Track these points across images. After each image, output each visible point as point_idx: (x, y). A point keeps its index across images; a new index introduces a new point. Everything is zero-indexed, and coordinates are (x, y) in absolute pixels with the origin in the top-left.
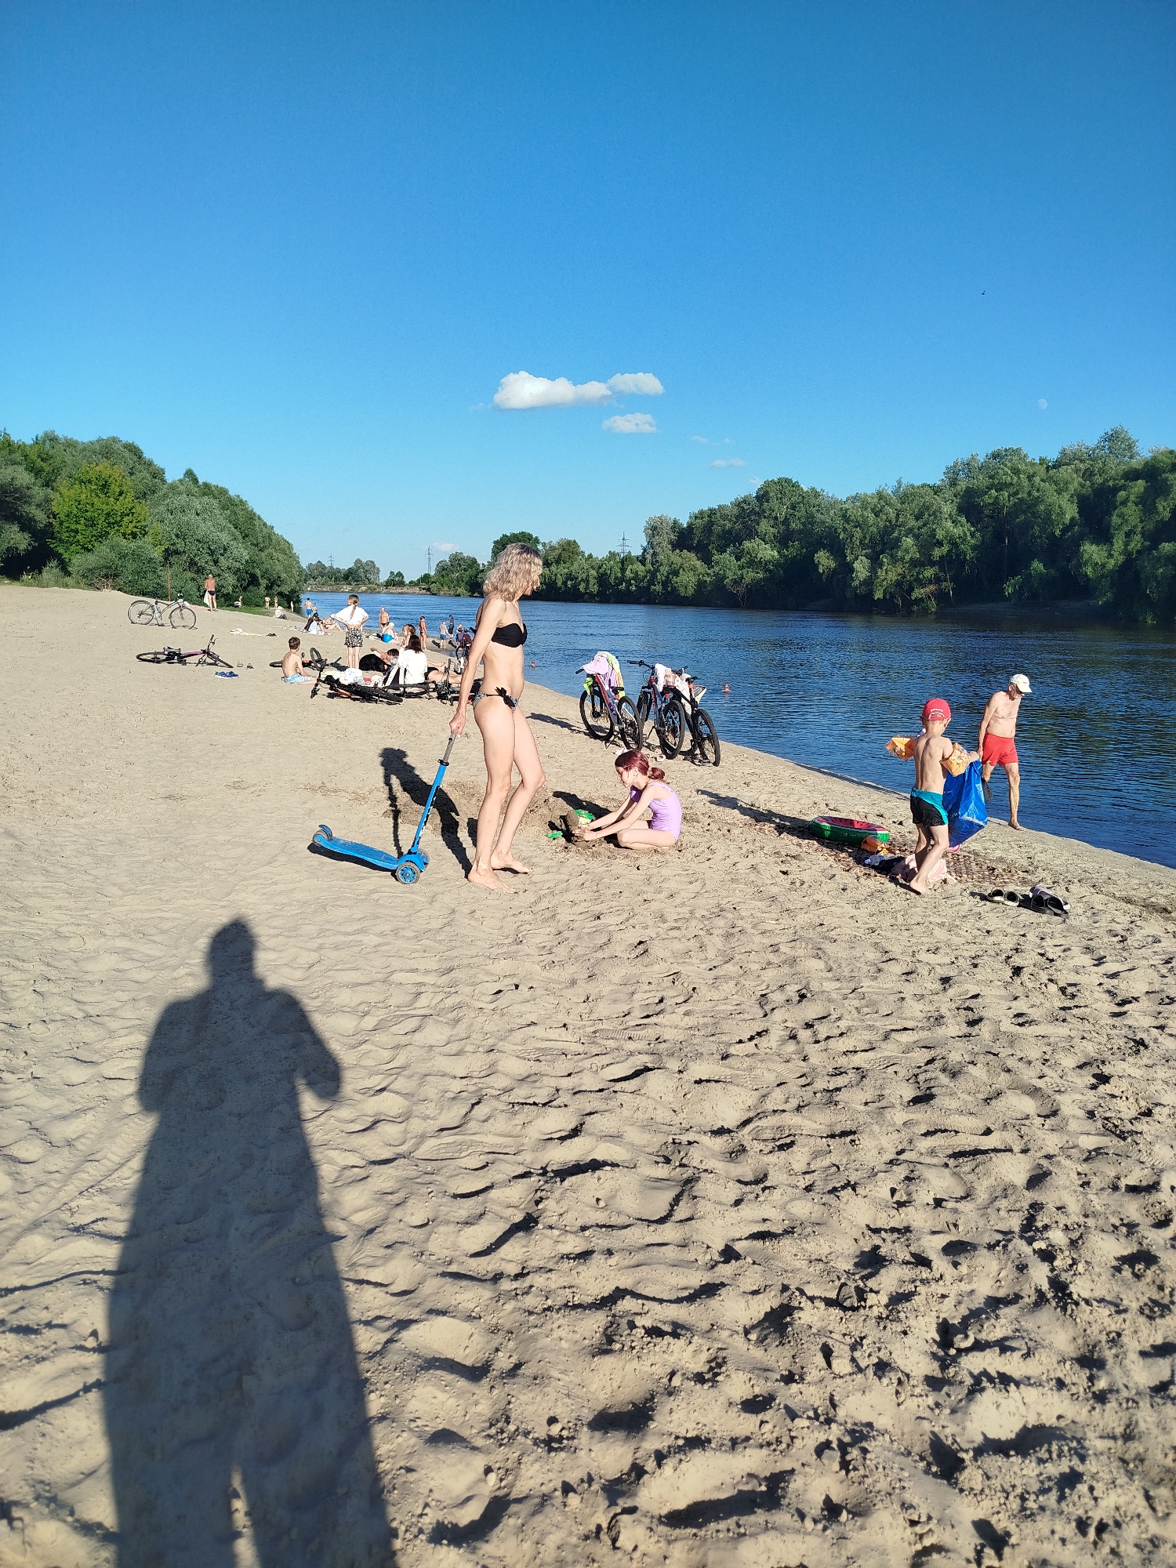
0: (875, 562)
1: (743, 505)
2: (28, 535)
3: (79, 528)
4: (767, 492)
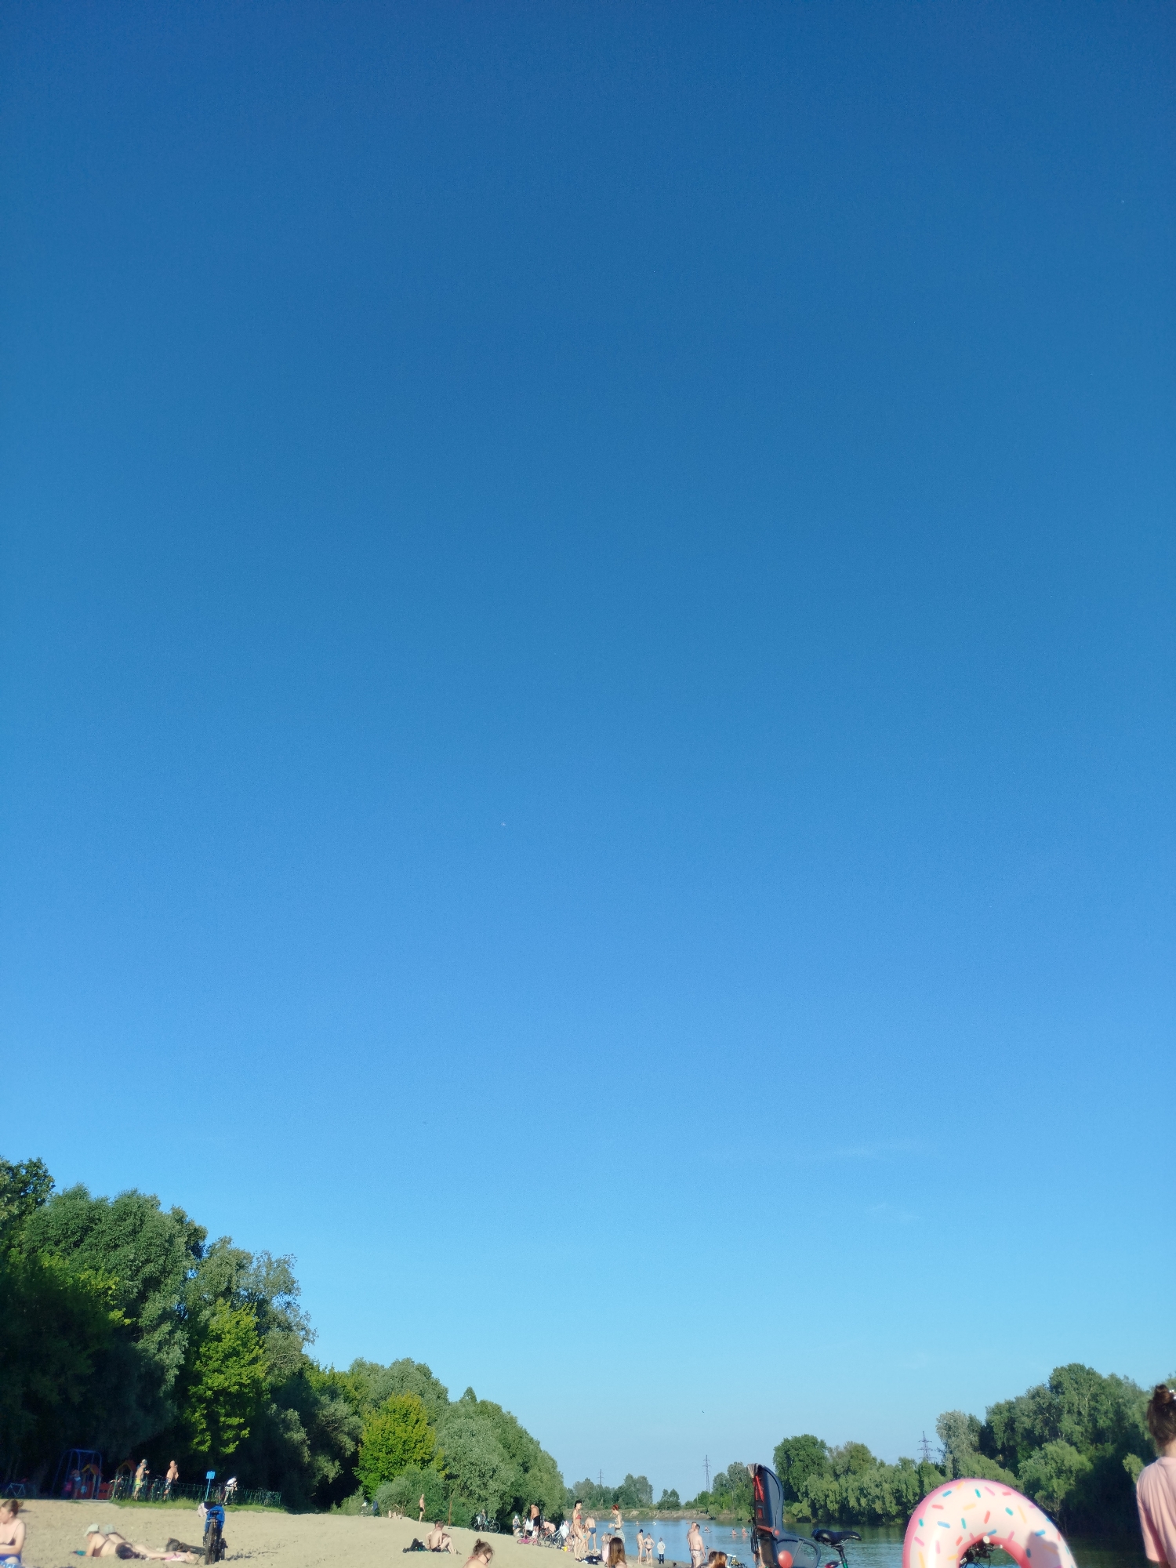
1: (1038, 1399)
2: (337, 1463)
3: (381, 1454)
4: (1059, 1383)
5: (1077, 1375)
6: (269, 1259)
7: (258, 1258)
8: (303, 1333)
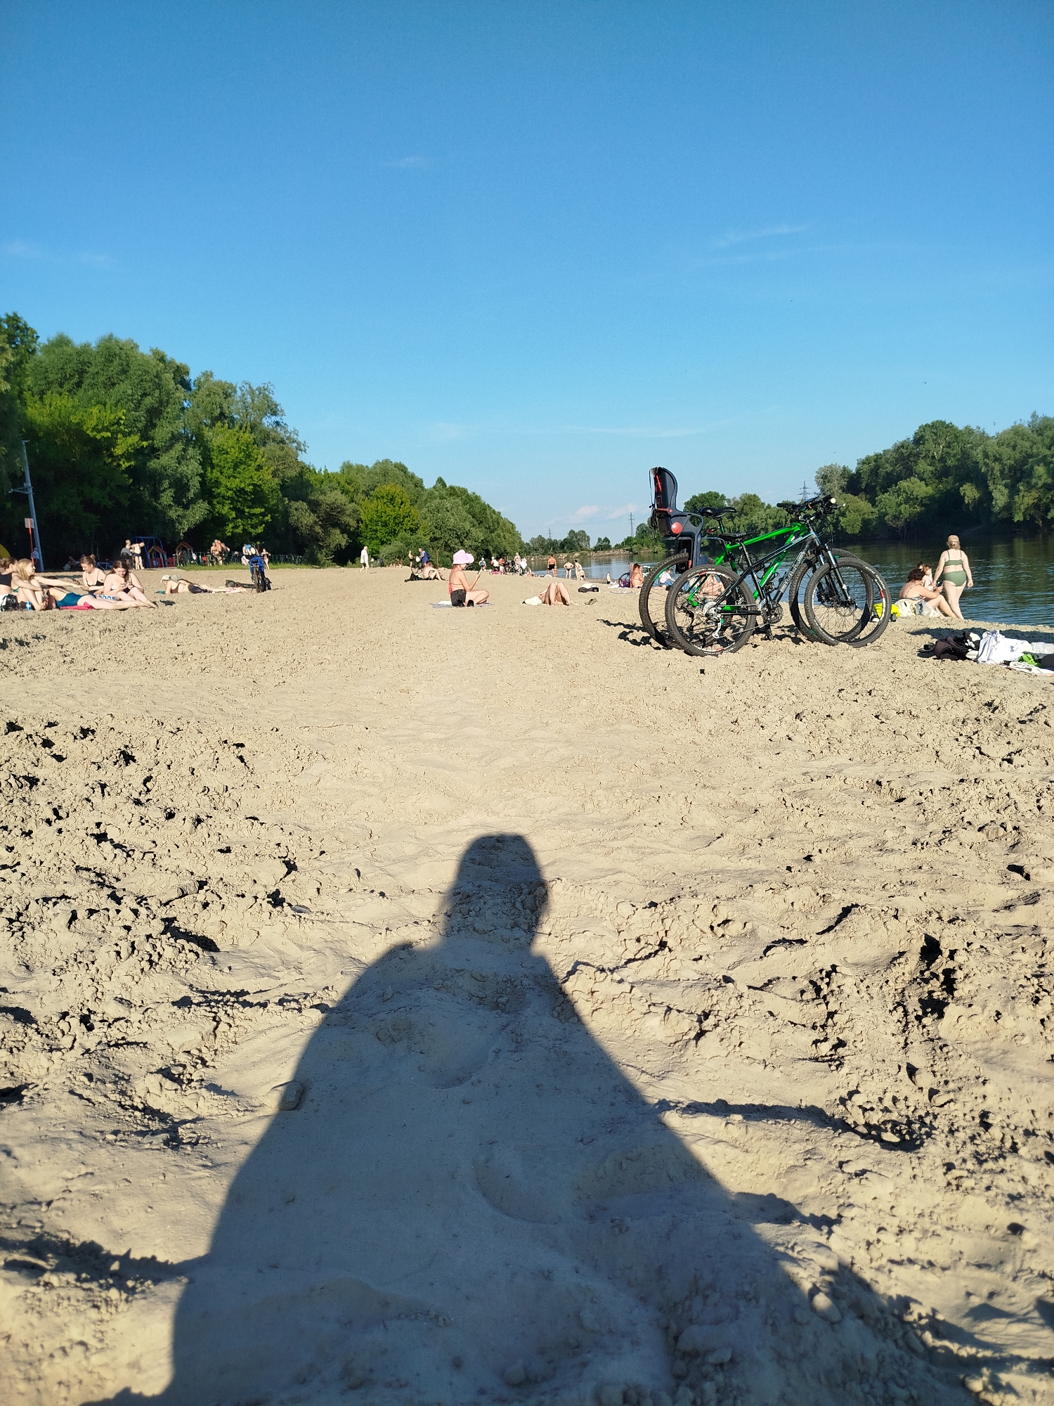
0: (1013, 490)
1: (902, 449)
2: (346, 536)
3: (378, 528)
4: (923, 436)
5: (938, 429)
6: (250, 387)
7: (240, 388)
8: (295, 445)
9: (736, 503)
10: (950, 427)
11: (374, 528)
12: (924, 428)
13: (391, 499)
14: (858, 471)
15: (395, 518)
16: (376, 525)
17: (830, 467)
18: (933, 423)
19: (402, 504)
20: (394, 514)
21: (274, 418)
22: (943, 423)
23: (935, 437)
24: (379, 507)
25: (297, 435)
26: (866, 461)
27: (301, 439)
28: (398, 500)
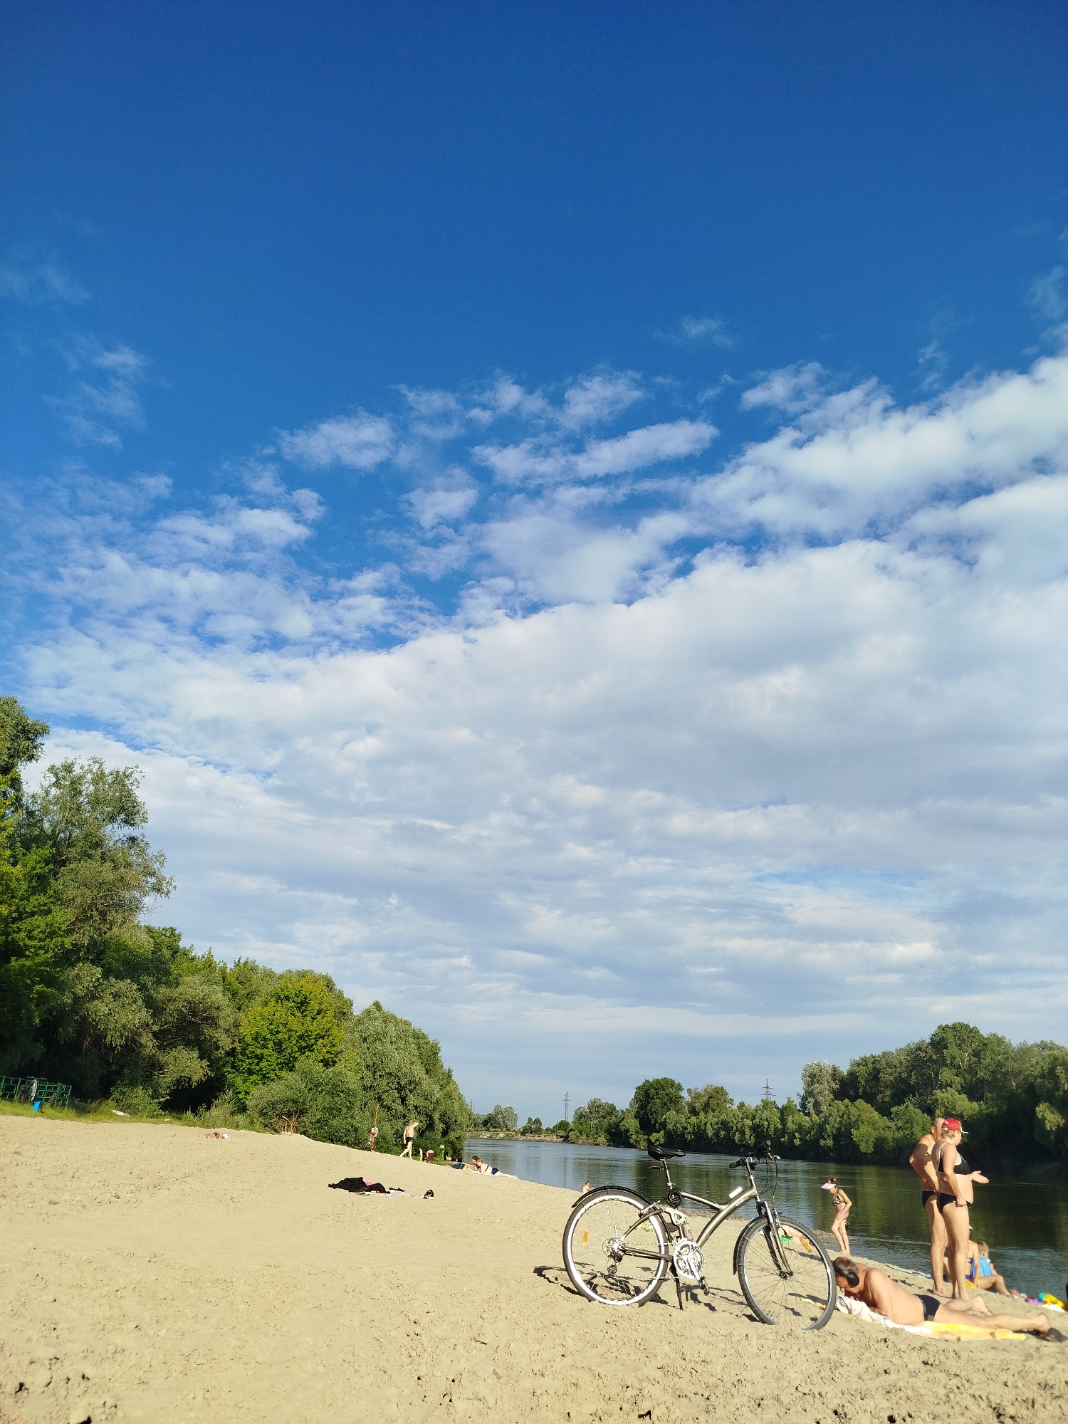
2: (205, 1063)
3: (266, 1052)
4: (943, 1039)
5: (961, 1033)
9: (698, 1096)
10: (973, 1032)
11: (259, 1052)
12: (944, 1029)
13: (302, 1003)
14: (852, 1074)
15: (301, 1037)
16: (264, 1047)
17: (818, 1065)
18: (954, 1025)
19: (318, 1013)
20: (300, 1030)
21: (128, 831)
22: (966, 1027)
23: (958, 1042)
24: (278, 1014)
25: (162, 863)
26: (864, 1062)
27: (165, 873)
28: (314, 1006)
